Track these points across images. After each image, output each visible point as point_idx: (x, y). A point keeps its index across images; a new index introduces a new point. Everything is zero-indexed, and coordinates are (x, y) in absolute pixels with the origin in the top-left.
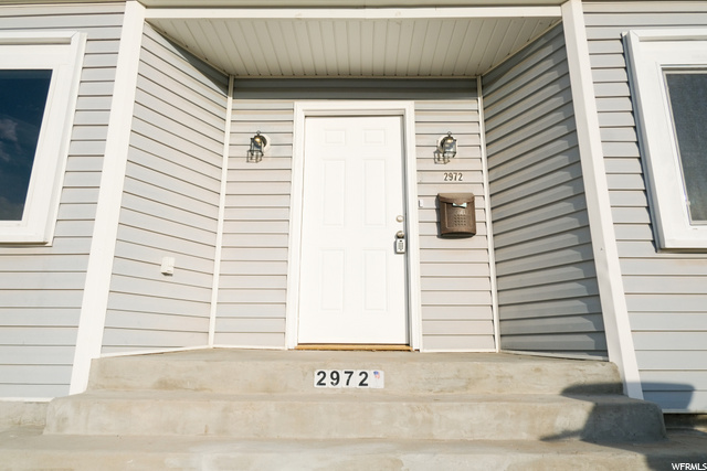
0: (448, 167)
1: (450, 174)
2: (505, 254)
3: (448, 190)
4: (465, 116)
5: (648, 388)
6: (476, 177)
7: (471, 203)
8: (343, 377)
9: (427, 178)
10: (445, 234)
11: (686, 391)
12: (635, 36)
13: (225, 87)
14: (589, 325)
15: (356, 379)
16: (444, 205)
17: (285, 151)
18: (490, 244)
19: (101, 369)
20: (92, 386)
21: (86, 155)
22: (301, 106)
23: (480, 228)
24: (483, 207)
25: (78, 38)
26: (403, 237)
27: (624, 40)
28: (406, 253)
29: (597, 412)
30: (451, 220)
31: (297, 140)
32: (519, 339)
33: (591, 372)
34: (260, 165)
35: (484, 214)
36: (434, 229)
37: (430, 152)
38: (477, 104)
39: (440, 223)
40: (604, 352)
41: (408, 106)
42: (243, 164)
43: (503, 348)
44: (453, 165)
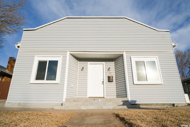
0: (109, 72)
1: (110, 73)
2: (117, 84)
3: (110, 75)
4: (112, 64)
5: (131, 101)
6: (113, 73)
7: (112, 77)
8: (96, 100)
9: (107, 73)
10: (109, 82)
11: (136, 101)
12: (132, 57)
13: (78, 60)
14: (125, 94)
15: (97, 100)
16: (109, 77)
17: (86, 69)
18: (115, 83)
19: (66, 99)
20: (65, 101)
21: (63, 72)
22: (89, 63)
23: (114, 81)
24: (114, 77)
25: (61, 56)
26: (103, 82)
27: (130, 57)
28: (104, 84)
29: (123, 103)
30: (110, 79)
31: (88, 68)
32: (118, 96)
33: (125, 99)
34: (83, 71)
35: (114, 79)
36: (107, 81)
37: (107, 70)
38: (114, 63)
39: (108, 80)
40: (127, 97)
41: (104, 63)
42: (81, 71)
43: (117, 97)
44: (110, 72)
